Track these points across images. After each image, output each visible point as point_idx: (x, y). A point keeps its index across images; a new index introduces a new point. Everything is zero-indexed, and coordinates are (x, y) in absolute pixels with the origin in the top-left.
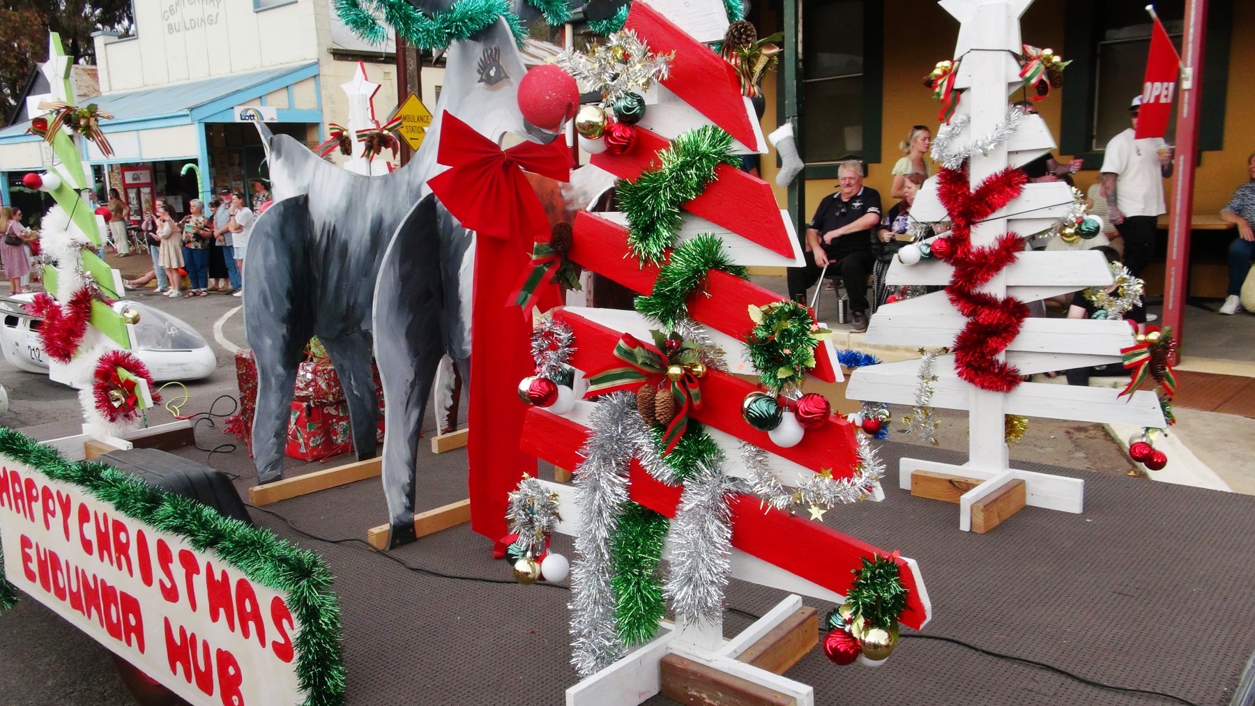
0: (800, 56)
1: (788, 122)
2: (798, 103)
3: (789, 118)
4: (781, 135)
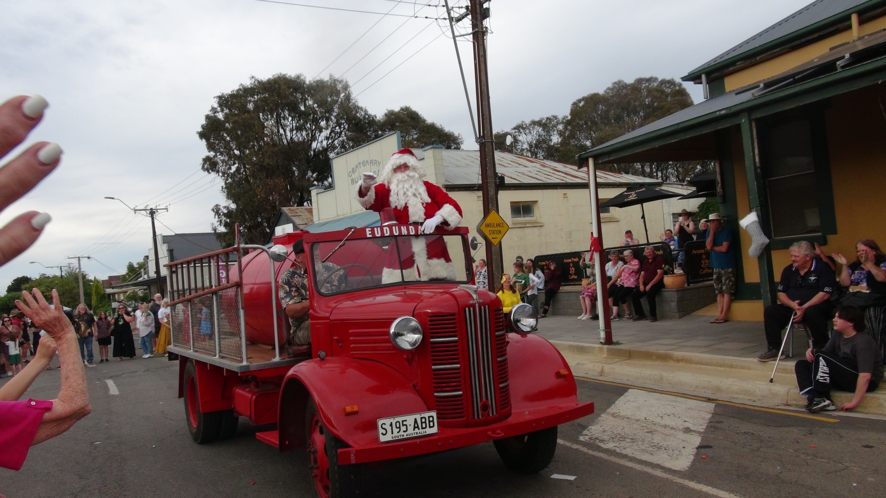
0: (758, 165)
1: (753, 211)
2: (759, 197)
3: (754, 208)
4: (749, 221)
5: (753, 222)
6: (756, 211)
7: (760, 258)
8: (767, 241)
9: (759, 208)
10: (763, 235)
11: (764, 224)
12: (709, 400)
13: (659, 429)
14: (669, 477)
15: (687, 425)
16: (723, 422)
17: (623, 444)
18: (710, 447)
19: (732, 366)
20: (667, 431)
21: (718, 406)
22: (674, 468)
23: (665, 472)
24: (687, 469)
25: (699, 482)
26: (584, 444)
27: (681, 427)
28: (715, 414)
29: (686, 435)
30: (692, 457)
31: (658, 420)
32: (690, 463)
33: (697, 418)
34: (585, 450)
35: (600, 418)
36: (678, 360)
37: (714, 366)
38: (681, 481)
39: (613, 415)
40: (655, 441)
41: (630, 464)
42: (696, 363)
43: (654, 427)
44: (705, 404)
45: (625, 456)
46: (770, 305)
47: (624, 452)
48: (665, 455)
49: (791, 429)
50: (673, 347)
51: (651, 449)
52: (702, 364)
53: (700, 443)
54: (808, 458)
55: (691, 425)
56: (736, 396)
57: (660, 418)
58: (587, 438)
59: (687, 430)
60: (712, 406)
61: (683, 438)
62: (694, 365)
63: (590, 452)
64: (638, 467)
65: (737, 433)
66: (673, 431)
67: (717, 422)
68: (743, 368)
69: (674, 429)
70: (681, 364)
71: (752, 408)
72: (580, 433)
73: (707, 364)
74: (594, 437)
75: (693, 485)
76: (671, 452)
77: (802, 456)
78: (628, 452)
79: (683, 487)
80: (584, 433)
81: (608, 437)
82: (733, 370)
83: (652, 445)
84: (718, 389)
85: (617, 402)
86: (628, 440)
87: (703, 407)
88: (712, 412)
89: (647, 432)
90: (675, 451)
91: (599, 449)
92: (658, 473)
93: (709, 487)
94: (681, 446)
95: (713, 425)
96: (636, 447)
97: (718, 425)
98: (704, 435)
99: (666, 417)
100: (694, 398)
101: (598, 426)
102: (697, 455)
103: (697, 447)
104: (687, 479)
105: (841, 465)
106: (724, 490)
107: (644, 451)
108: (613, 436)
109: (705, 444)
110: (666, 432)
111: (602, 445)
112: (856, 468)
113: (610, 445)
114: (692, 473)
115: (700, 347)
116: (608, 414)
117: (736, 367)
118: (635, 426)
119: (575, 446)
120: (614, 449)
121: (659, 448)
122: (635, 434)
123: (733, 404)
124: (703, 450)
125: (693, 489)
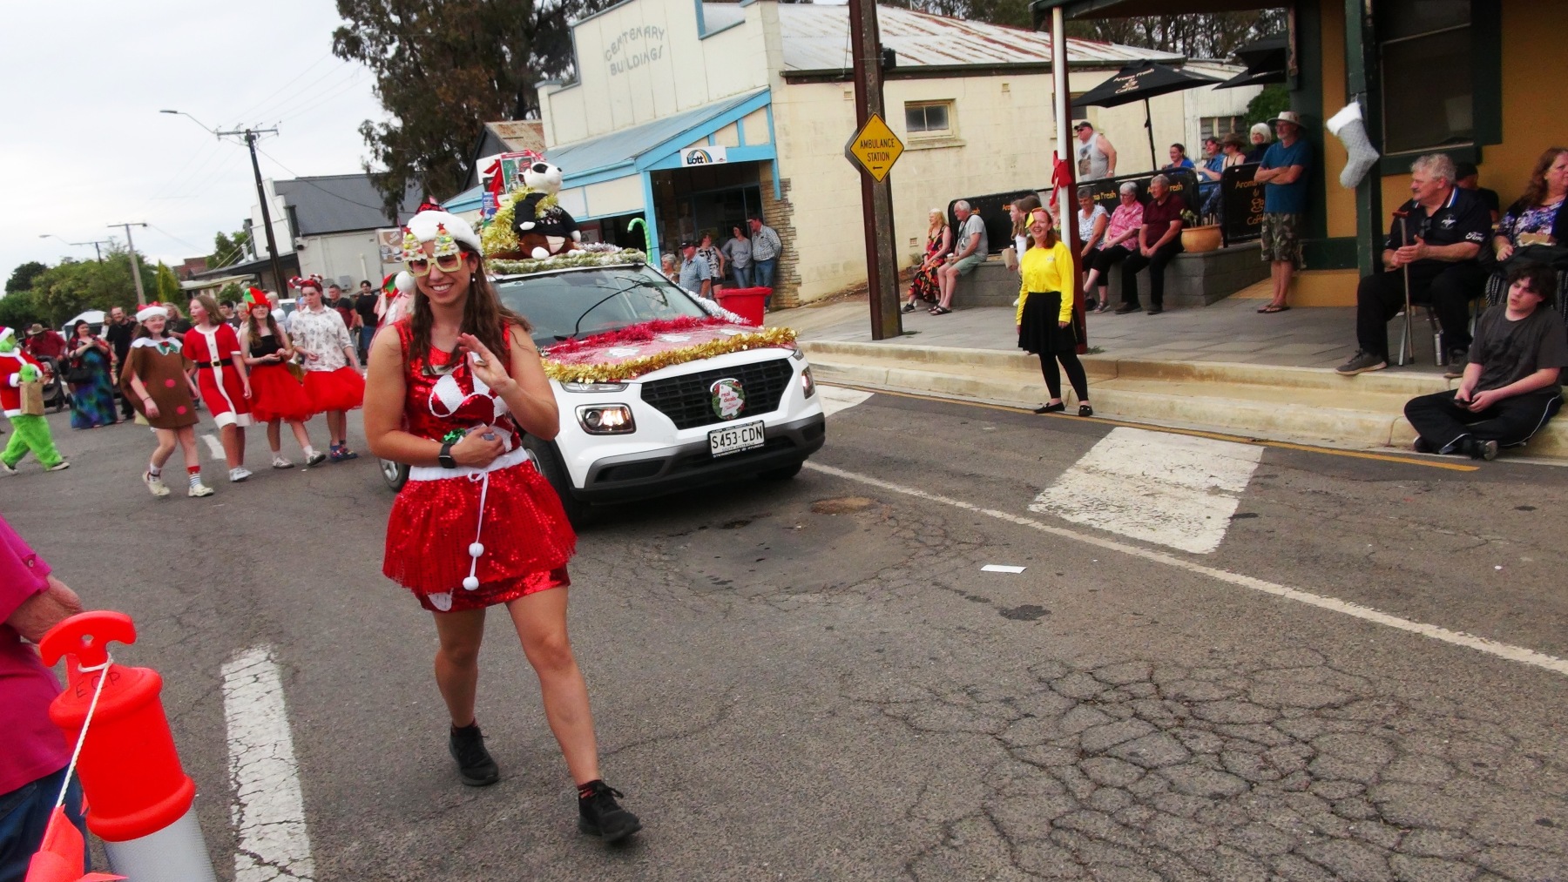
0: (1369, 11)
1: (1354, 101)
2: (1367, 74)
3: (1354, 95)
4: (1344, 120)
5: (1353, 122)
6: (1360, 101)
7: (1360, 188)
8: (1375, 155)
9: (1365, 94)
10: (1368, 145)
11: (1371, 126)
12: (1254, 440)
13: (1167, 489)
14: (1183, 563)
15: (1214, 482)
16: (1276, 476)
17: (1104, 515)
18: (1255, 516)
19: (1295, 384)
20: (1180, 493)
21: (1268, 450)
22: (1191, 551)
23: (1175, 557)
24: (1213, 550)
25: (1233, 571)
26: (1038, 517)
27: (1205, 486)
28: (1263, 464)
29: (1213, 498)
30: (1223, 533)
31: (1165, 476)
32: (1218, 542)
33: (1231, 471)
34: (1039, 526)
35: (1064, 475)
36: (1202, 377)
37: (1266, 384)
38: (1203, 570)
39: (1087, 470)
40: (1159, 510)
41: (1115, 546)
42: (1234, 380)
43: (1157, 487)
44: (1246, 448)
45: (1109, 534)
46: (1372, 273)
47: (1106, 527)
48: (1176, 531)
49: (1394, 484)
50: (1192, 354)
51: (1152, 521)
52: (1244, 381)
53: (1237, 510)
54: (1422, 528)
55: (1221, 481)
56: (1301, 433)
57: (1169, 473)
58: (1042, 507)
59: (1215, 491)
60: (1257, 451)
61: (1208, 503)
62: (1229, 384)
63: (1048, 529)
64: (1130, 550)
65: (1302, 493)
66: (1190, 493)
67: (1266, 476)
68: (1315, 386)
69: (1192, 489)
70: (1207, 383)
71: (1328, 452)
72: (1030, 500)
73: (1252, 382)
74: (1054, 505)
75: (1222, 575)
76: (1186, 525)
77: (1411, 526)
78: (1113, 527)
79: (1205, 579)
80: (1037, 499)
81: (1079, 505)
82: (1298, 389)
83: (1155, 514)
84: (1270, 423)
85: (1094, 448)
86: (1113, 509)
87: (1244, 453)
88: (1259, 460)
89: (1147, 495)
90: (1194, 524)
91: (1063, 523)
92: (1164, 558)
93: (1251, 579)
94: (1204, 516)
95: (1260, 481)
96: (1127, 520)
97: (1268, 481)
98: (1244, 497)
99: (1178, 472)
100: (1228, 438)
101: (1061, 487)
102: (1230, 529)
103: (1231, 515)
104: (1212, 566)
105: (1477, 538)
106: (1274, 582)
107: (1138, 524)
108: (1086, 503)
109: (1246, 511)
110: (1179, 495)
111: (1067, 517)
112: (1501, 543)
113: (1082, 518)
114: (1220, 557)
115: (1242, 353)
116: (1078, 468)
117: (1304, 385)
118: (1126, 486)
119: (1022, 521)
120: (1089, 522)
121: (1167, 519)
122: (1124, 499)
123: (1293, 447)
124: (1241, 520)
125: (1222, 582)
